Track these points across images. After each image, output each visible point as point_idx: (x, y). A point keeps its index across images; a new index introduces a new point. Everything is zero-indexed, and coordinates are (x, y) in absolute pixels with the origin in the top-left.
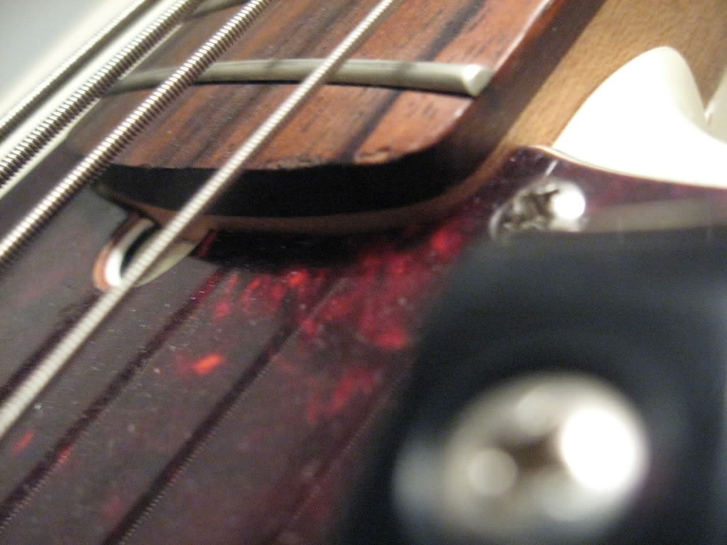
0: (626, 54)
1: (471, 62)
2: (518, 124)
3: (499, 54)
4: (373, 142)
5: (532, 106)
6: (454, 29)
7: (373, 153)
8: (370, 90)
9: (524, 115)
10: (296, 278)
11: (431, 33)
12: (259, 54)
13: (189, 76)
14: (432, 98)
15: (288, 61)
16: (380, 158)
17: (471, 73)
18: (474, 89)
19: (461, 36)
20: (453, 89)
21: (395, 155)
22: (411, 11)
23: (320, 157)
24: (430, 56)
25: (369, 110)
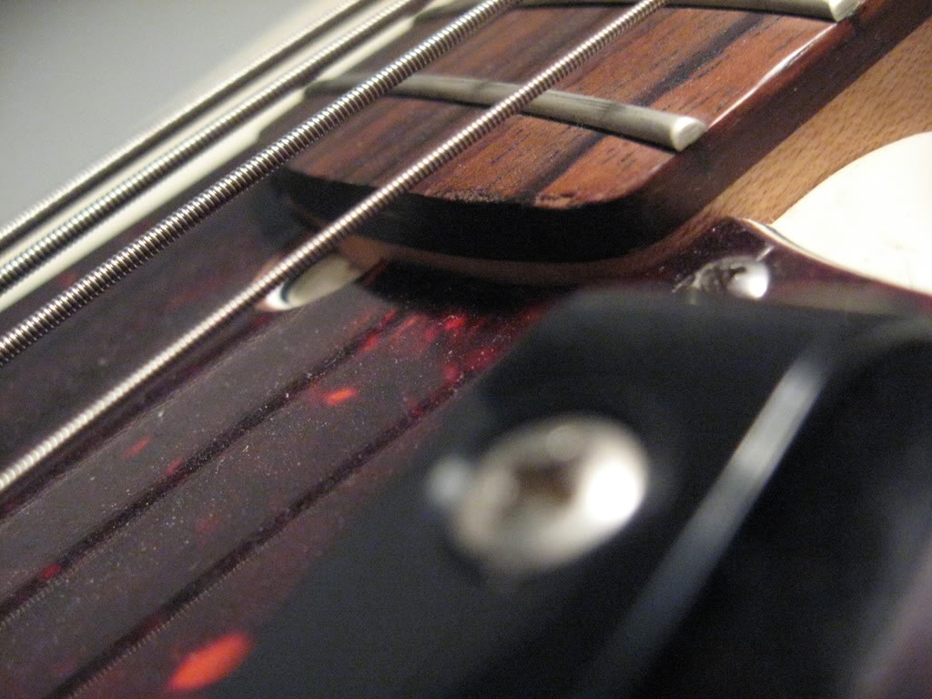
0: (892, 132)
1: (686, 114)
2: (729, 192)
3: (720, 109)
4: (559, 185)
5: (752, 174)
6: (683, 72)
7: (555, 198)
8: (574, 128)
9: (739, 183)
10: (454, 321)
11: (657, 75)
12: (475, 72)
13: (383, 86)
14: (634, 146)
15: (498, 84)
16: (562, 203)
17: (681, 126)
18: (679, 144)
19: (689, 82)
20: (658, 141)
21: (577, 203)
22: (646, 47)
23: (499, 192)
24: (646, 100)
25: (564, 150)
